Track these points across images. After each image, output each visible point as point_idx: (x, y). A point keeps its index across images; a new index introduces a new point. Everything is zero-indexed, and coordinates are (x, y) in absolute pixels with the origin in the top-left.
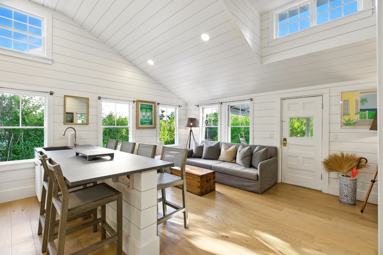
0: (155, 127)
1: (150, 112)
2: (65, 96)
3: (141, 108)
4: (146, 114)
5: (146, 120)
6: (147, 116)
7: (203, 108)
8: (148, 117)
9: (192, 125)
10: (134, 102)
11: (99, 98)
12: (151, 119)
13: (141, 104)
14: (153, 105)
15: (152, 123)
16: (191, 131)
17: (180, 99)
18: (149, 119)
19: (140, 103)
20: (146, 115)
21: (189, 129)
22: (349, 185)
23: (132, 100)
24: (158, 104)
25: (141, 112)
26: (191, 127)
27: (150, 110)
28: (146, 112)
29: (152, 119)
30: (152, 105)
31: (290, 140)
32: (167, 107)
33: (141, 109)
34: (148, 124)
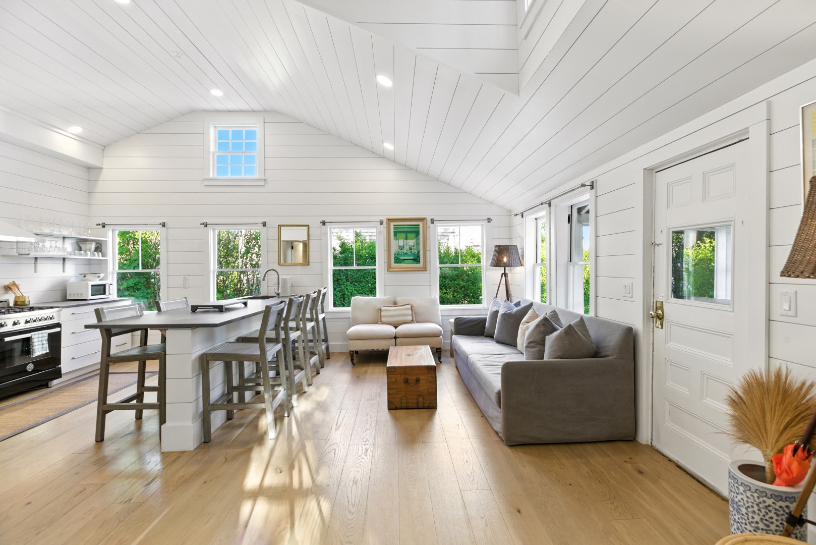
0: (425, 269)
1: (414, 239)
2: (279, 225)
3: (396, 233)
4: (406, 243)
5: (406, 254)
6: (408, 246)
7: (536, 219)
8: (411, 249)
9: (507, 262)
10: (381, 223)
11: (324, 223)
12: (417, 252)
13: (394, 225)
14: (421, 224)
15: (419, 260)
16: (505, 274)
17: (491, 203)
18: (411, 252)
19: (392, 224)
20: (406, 245)
21: (501, 270)
22: (742, 509)
23: (378, 219)
24: (432, 221)
25: (394, 239)
26: (505, 266)
27: (414, 235)
28: (406, 239)
29: (419, 252)
30: (419, 225)
31: (673, 307)
32: (459, 226)
33: (395, 235)
34: (411, 261)
